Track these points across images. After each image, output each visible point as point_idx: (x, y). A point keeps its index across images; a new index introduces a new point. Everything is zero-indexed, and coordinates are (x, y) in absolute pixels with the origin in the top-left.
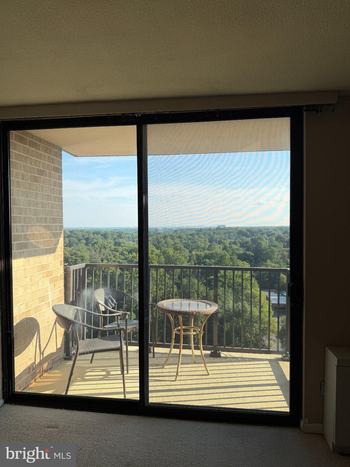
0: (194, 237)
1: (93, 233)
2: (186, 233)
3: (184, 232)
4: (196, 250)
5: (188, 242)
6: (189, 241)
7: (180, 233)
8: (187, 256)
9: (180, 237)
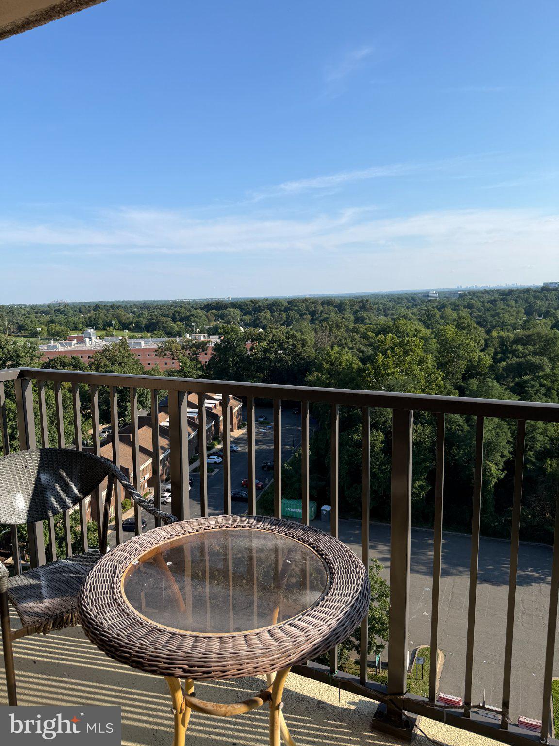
0: (495, 306)
1: (322, 304)
2: (482, 299)
3: (477, 297)
4: (499, 328)
5: (485, 314)
6: (488, 314)
7: (471, 299)
8: (480, 340)
9: (470, 306)
